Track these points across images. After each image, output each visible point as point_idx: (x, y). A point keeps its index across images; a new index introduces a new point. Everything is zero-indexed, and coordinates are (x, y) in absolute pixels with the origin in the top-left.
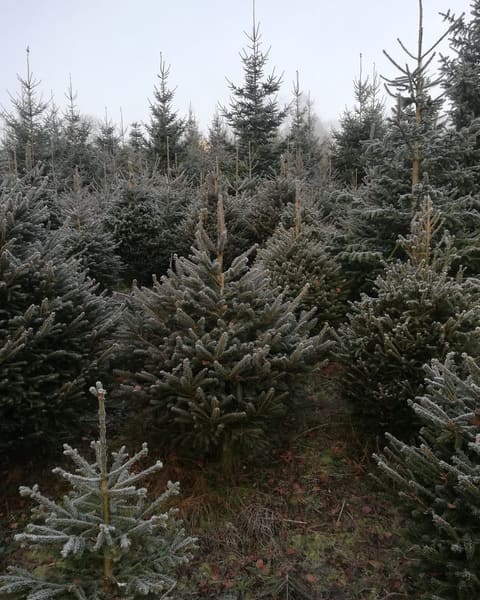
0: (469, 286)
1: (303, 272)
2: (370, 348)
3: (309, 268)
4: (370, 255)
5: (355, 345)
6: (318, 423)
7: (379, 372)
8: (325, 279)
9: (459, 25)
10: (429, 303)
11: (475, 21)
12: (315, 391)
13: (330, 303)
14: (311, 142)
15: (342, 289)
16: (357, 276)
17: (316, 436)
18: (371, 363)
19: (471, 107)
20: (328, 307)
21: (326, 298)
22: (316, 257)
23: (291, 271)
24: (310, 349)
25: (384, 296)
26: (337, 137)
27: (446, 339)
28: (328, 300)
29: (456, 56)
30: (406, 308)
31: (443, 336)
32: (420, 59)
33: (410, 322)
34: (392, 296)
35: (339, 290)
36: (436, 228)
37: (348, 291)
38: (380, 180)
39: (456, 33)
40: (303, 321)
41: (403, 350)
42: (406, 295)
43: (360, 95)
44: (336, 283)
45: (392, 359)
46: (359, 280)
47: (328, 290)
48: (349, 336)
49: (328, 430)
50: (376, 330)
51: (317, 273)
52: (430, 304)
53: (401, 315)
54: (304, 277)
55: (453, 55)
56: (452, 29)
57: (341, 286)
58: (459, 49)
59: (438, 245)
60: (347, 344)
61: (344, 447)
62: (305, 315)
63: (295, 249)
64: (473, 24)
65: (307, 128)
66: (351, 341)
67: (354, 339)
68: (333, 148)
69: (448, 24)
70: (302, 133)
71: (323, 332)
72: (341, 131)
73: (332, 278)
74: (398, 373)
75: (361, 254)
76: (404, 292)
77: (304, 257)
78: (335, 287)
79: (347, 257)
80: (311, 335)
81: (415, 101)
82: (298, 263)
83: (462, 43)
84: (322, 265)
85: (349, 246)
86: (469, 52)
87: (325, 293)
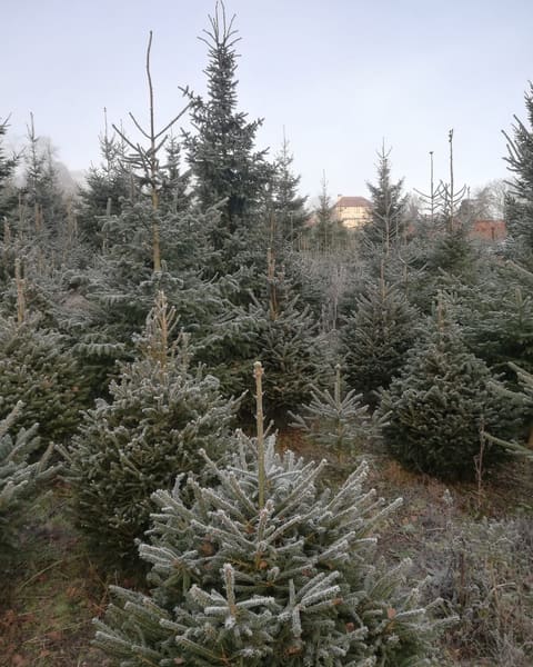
0: (206, 385)
1: (28, 370)
2: (106, 465)
3: (35, 366)
4: (111, 348)
5: (88, 464)
6: (51, 561)
7: (117, 493)
8: (58, 377)
9: (198, 103)
10: (166, 409)
11: (212, 102)
12: (50, 516)
13: (65, 406)
14: (54, 196)
15: (80, 388)
16: (98, 371)
17: (49, 578)
18: (107, 483)
19: (214, 186)
20: (61, 412)
21: (58, 402)
22: (45, 351)
23: (12, 370)
24: (25, 486)
25: (120, 403)
26: (83, 194)
27: (185, 447)
28: (63, 403)
29: (198, 133)
30: (143, 416)
31: (181, 444)
32: (153, 139)
33: (147, 431)
34: (128, 403)
35: (76, 389)
36: (172, 324)
37: (88, 389)
38: (118, 263)
39: (196, 110)
40: (21, 444)
41: (141, 464)
42: (143, 402)
43: (107, 151)
44: (71, 381)
45: (130, 477)
46: (100, 375)
47: (63, 391)
48: (83, 453)
49: (63, 567)
50: (112, 444)
51: (48, 370)
52: (168, 411)
53: (138, 424)
54: (30, 378)
55: (195, 132)
56: (192, 105)
57: (79, 384)
58: (200, 126)
59: (175, 342)
60: (79, 463)
61: (84, 585)
62: (23, 434)
63: (18, 342)
64: (211, 105)
65: (47, 179)
66: (83, 461)
67: (87, 456)
68: (79, 207)
69: (187, 101)
70: (40, 185)
71: (47, 454)
72: (87, 188)
73: (68, 375)
74: (137, 492)
75: (99, 346)
76: (142, 397)
77: (30, 353)
78: (71, 386)
79: (85, 350)
80: (30, 462)
81: (151, 182)
82: (21, 361)
83: (203, 121)
84: (53, 361)
85: (87, 336)
86: (210, 131)
87: (58, 396)
